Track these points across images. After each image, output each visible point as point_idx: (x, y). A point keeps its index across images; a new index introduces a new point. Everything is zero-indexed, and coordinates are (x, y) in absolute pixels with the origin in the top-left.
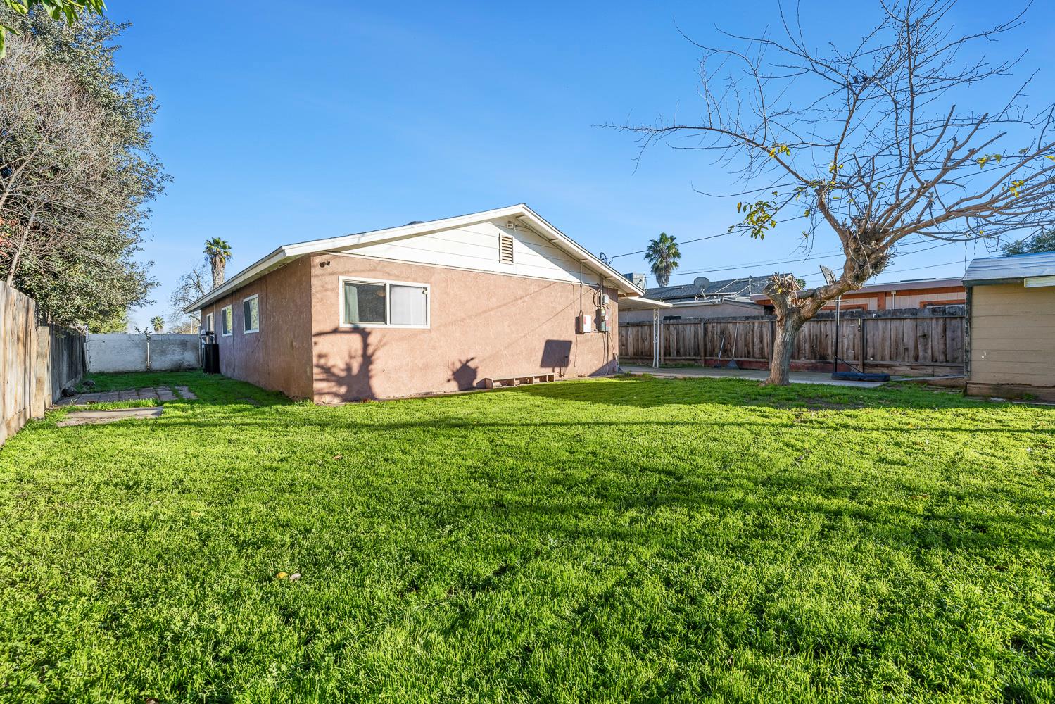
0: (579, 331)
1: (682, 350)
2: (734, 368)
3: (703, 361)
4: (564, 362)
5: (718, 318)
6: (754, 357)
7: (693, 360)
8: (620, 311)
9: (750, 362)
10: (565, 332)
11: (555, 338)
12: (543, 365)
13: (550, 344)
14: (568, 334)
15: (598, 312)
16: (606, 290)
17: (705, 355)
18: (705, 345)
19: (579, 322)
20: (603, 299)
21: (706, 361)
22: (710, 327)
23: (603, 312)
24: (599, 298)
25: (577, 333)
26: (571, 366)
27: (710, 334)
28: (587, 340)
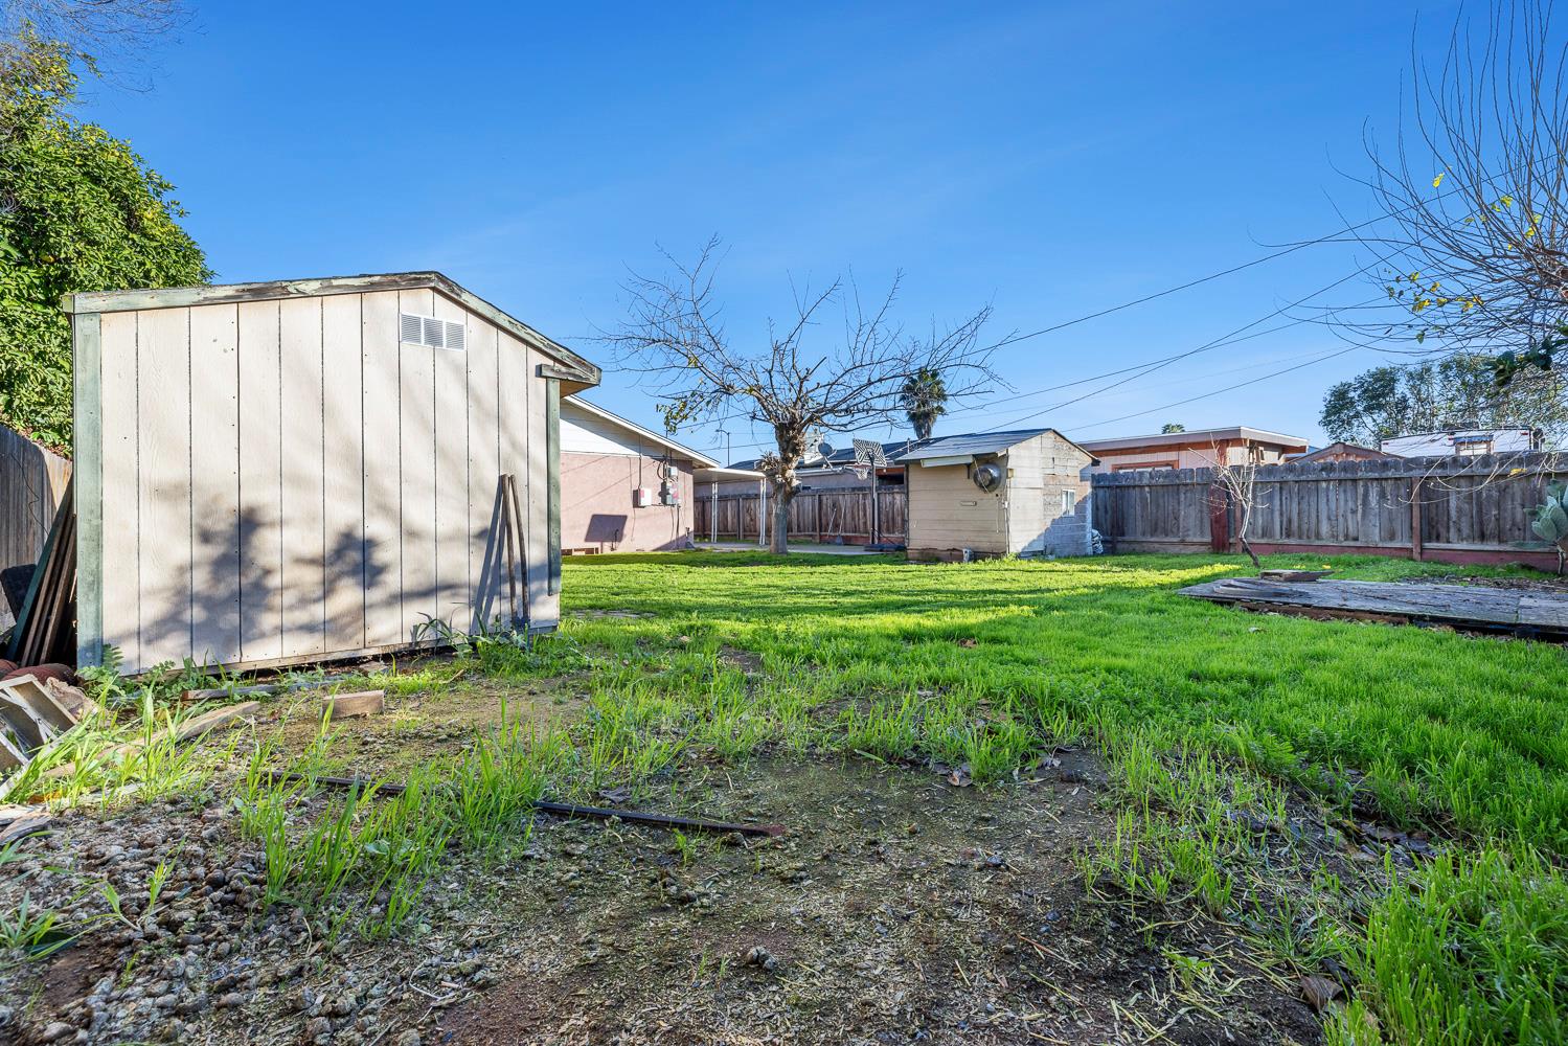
0: (636, 504)
1: (802, 525)
2: (840, 544)
3: (818, 537)
4: (617, 536)
5: (831, 490)
6: (859, 532)
7: (811, 536)
8: (694, 483)
9: (856, 537)
10: (620, 506)
11: (606, 512)
12: (587, 539)
13: (596, 519)
14: (623, 506)
15: (664, 485)
16: (673, 462)
17: (821, 531)
18: (820, 520)
19: (636, 495)
20: (670, 471)
21: (821, 536)
22: (824, 498)
23: (669, 484)
24: (665, 470)
25: (634, 507)
26: (625, 540)
27: (824, 507)
28: (649, 515)
